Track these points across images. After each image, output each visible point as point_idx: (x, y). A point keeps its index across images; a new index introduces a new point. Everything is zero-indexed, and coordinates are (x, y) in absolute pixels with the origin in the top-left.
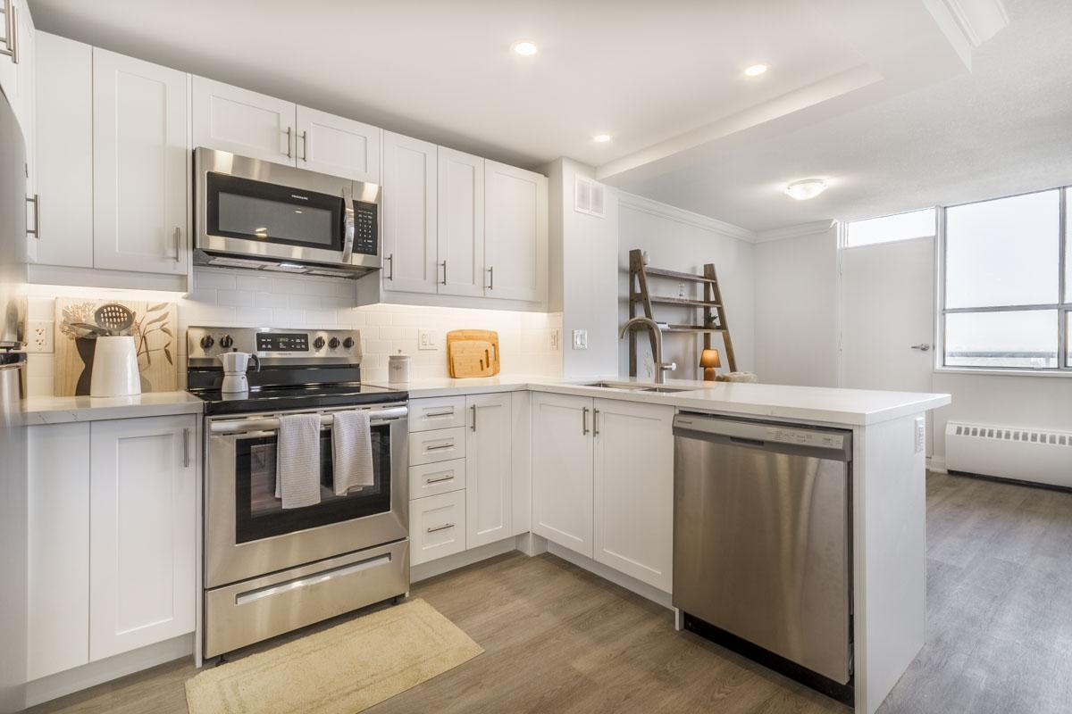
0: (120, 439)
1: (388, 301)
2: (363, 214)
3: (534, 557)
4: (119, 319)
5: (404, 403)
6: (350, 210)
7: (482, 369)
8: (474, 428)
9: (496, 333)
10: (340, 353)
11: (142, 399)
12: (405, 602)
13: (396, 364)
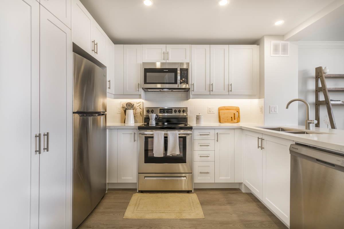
0: (123, 134)
1: (192, 98)
2: (184, 72)
3: (244, 193)
4: (130, 106)
5: (191, 130)
6: (179, 72)
7: (232, 120)
8: (217, 141)
9: (239, 107)
10: (182, 114)
11: (135, 125)
12: (191, 193)
13: (198, 118)
